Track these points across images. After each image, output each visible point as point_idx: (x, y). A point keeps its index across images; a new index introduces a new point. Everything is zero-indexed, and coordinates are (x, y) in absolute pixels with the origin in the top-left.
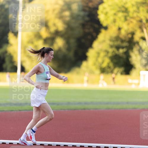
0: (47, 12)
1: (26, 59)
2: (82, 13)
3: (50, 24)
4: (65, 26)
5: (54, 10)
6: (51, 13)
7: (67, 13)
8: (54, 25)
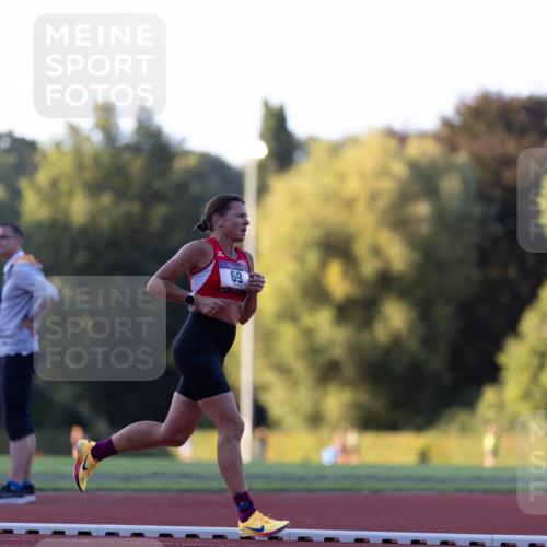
0: (349, 204)
1: (270, 377)
2: (477, 209)
3: (361, 249)
4: (417, 257)
5: (373, 197)
6: (361, 207)
7: (422, 209)
8: (376, 250)
